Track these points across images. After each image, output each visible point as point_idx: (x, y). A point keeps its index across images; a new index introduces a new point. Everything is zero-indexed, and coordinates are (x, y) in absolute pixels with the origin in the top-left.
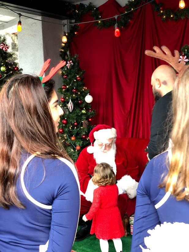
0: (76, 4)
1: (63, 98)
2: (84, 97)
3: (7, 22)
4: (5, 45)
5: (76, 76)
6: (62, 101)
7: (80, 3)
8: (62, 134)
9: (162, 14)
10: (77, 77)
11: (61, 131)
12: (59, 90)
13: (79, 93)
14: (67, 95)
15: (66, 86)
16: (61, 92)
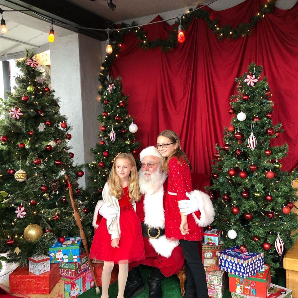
0: (116, 23)
1: (104, 127)
2: (128, 126)
3: (39, 47)
4: (34, 62)
5: (119, 101)
6: (102, 130)
7: (122, 23)
8: (103, 168)
9: (219, 32)
10: (120, 103)
11: (101, 165)
12: (99, 118)
13: (122, 122)
14: (108, 123)
15: (107, 113)
16: (101, 120)
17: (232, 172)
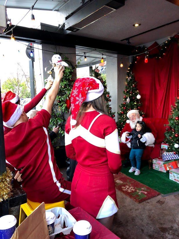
0: (136, 47)
2: (136, 96)
4: (98, 70)
5: (133, 85)
6: (124, 98)
7: (139, 46)
13: (134, 94)
14: (127, 95)
15: (127, 90)
16: (124, 93)
17: (177, 119)
